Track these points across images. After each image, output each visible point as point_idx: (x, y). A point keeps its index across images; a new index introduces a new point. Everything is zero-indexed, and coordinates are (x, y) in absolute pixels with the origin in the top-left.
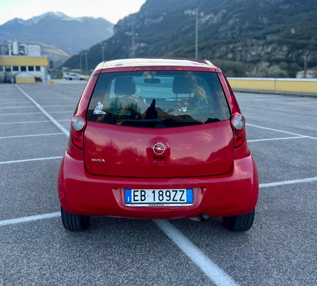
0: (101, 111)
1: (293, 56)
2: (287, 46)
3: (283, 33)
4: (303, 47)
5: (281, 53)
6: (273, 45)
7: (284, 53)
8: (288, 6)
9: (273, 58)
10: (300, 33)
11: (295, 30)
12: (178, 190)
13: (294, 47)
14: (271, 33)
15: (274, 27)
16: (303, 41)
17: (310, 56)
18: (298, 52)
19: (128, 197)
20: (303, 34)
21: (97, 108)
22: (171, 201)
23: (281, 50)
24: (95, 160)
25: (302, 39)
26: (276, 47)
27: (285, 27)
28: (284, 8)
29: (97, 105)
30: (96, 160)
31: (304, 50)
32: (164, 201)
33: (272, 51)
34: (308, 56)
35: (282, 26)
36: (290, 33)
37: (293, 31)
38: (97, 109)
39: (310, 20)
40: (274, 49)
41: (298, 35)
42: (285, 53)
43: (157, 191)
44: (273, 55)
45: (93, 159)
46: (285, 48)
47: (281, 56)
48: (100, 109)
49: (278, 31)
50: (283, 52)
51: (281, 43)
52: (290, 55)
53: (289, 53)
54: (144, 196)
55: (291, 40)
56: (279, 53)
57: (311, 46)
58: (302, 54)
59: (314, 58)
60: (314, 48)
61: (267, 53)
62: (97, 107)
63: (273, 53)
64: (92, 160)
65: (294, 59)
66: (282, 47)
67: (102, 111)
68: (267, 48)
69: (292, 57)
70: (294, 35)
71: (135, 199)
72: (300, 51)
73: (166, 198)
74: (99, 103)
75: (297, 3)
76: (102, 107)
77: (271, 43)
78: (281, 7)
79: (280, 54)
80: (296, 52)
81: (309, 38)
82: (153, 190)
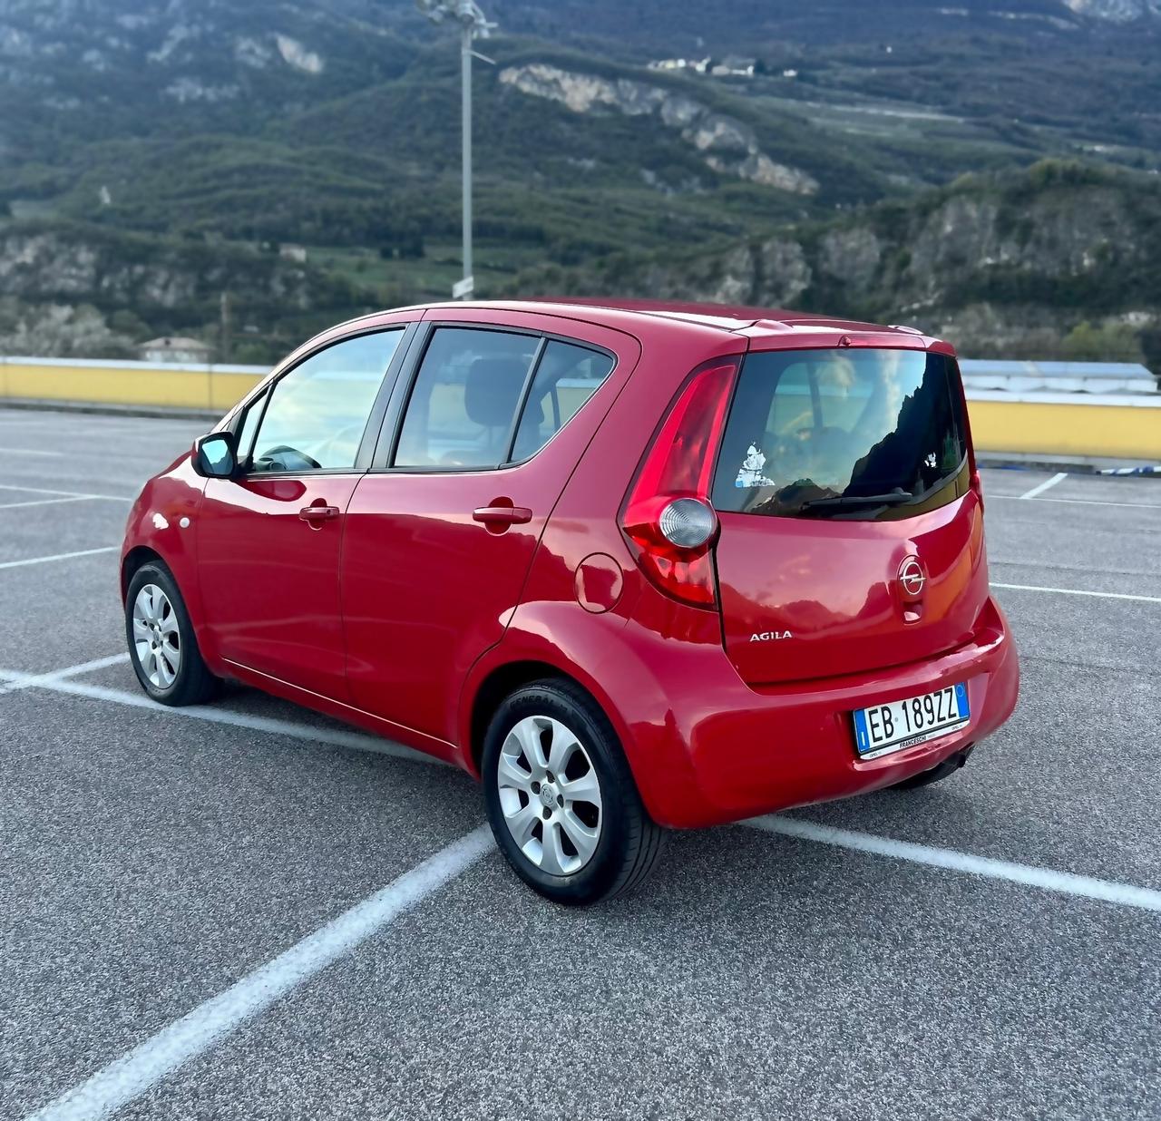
0: (758, 478)
1: (118, 286)
2: (90, 250)
3: (71, 200)
4: (145, 255)
5: (74, 271)
6: (40, 240)
7: (85, 273)
8: (73, 103)
9: (45, 287)
10: (130, 207)
11: (113, 193)
12: (943, 691)
13: (114, 255)
14: (26, 193)
15: (35, 174)
16: (144, 237)
17: (172, 288)
18: (131, 272)
19: (863, 733)
20: (141, 210)
21: (746, 467)
22: (936, 724)
23: (73, 262)
24: (762, 635)
25: (138, 227)
26: (53, 248)
27: (74, 179)
28: (61, 107)
29: (746, 457)
30: (765, 637)
31: (151, 268)
32: (926, 727)
33: (38, 264)
34: (165, 288)
35: (61, 173)
36: (97, 201)
37: (106, 198)
38: (745, 469)
39: (155, 165)
40: (47, 256)
41: (124, 214)
42: (87, 273)
43: (909, 702)
44: (47, 278)
45: (755, 635)
46: (85, 256)
47: (73, 284)
48: (756, 471)
49: (49, 192)
50: (80, 267)
51: (68, 237)
52: (105, 283)
53: (100, 274)
54: (889, 722)
55: (102, 228)
56: (66, 271)
57: (171, 256)
58: (145, 279)
59: (186, 298)
60: (183, 261)
61: (21, 268)
62: (745, 464)
63: (45, 270)
64: (752, 639)
65: (121, 297)
66: (73, 250)
67: (762, 475)
68: (21, 248)
69: (111, 288)
70: (110, 211)
71: (876, 737)
72: (139, 269)
73: (928, 717)
74: (752, 450)
75: (105, 99)
76: (762, 464)
77: (31, 231)
78: (51, 102)
79: (71, 277)
80: (125, 271)
81: (159, 227)
82: (902, 702)
